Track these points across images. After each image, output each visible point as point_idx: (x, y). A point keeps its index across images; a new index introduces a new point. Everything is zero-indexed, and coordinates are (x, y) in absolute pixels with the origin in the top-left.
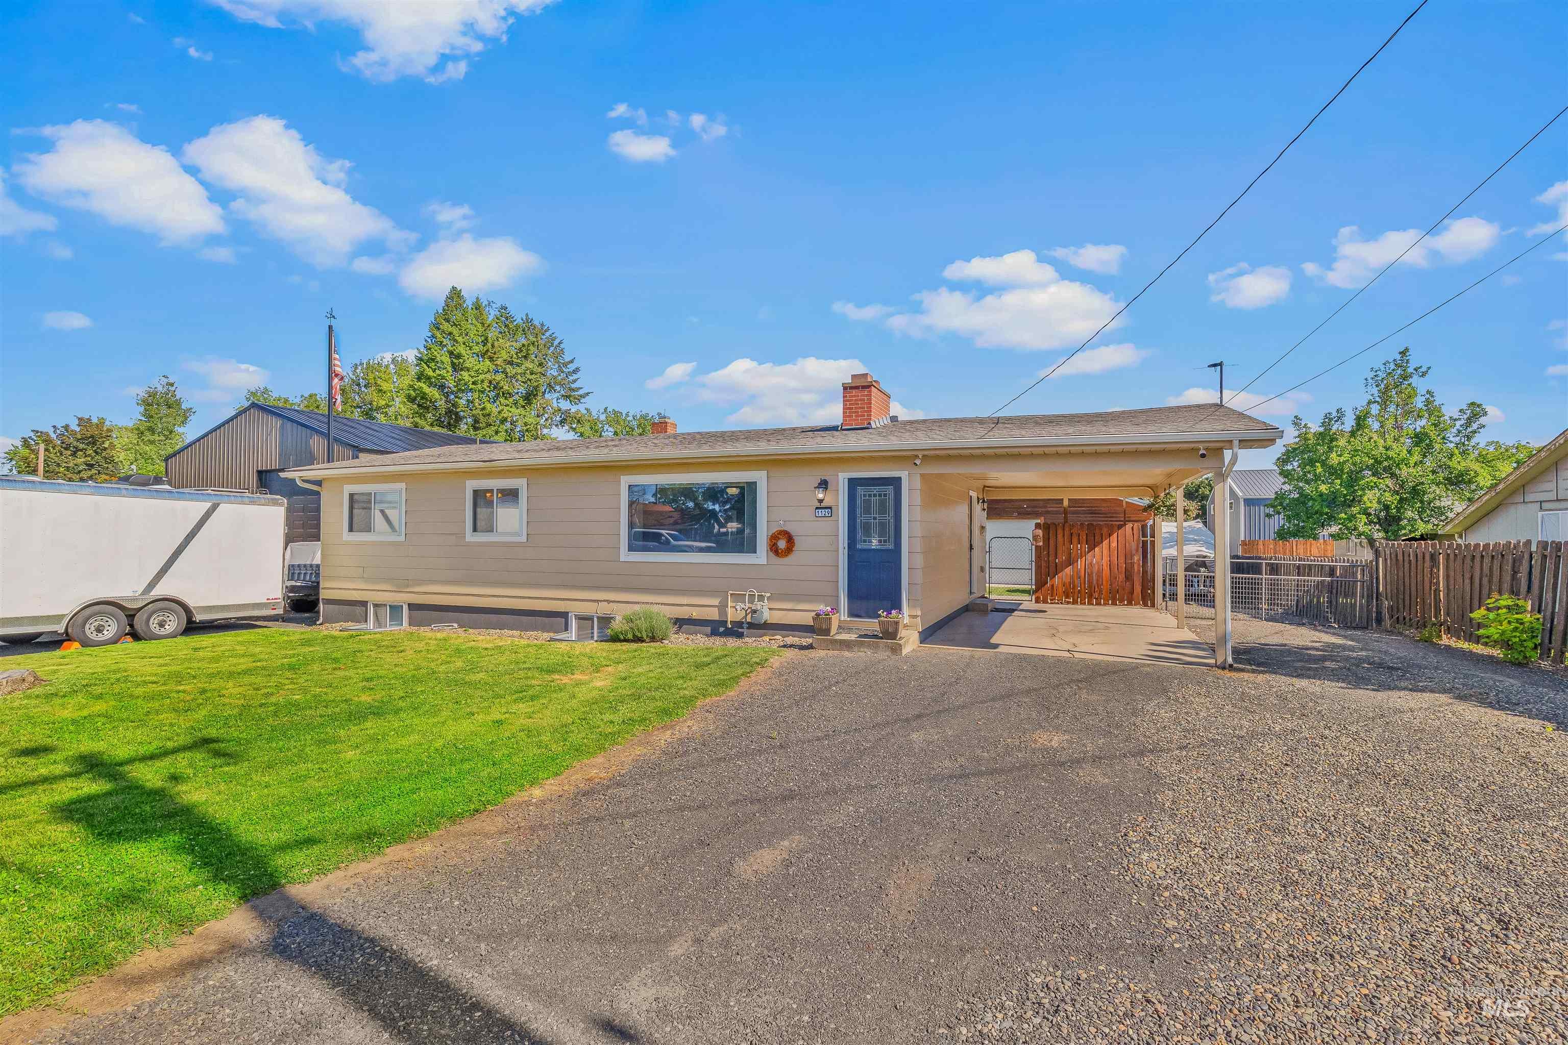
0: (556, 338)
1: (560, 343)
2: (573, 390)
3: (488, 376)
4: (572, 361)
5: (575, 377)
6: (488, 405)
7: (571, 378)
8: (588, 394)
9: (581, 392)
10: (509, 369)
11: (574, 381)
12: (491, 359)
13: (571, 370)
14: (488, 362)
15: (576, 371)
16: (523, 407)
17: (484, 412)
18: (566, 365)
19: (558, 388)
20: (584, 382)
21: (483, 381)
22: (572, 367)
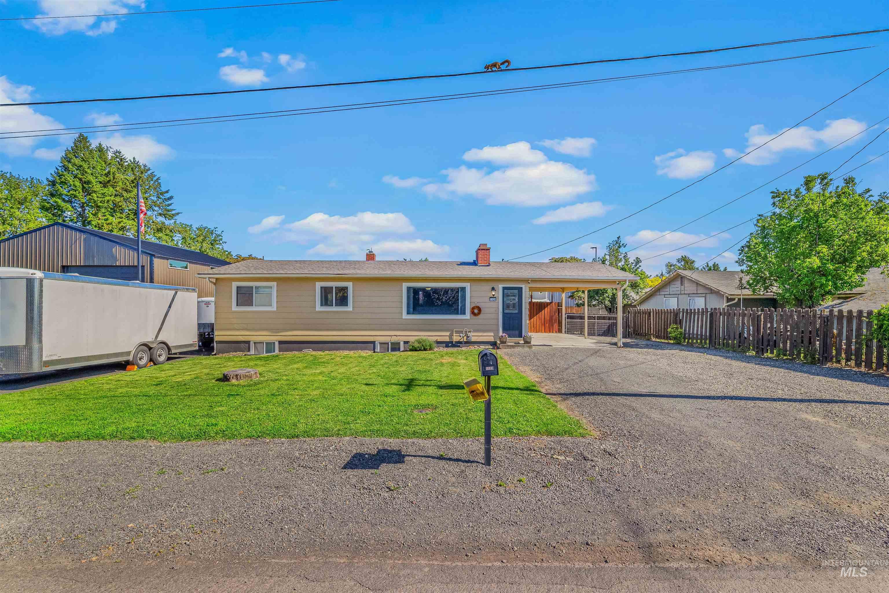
0: (155, 176)
1: (158, 179)
2: (168, 211)
3: (112, 198)
4: (167, 192)
5: (170, 202)
6: (111, 218)
7: (167, 203)
8: (178, 214)
9: (173, 212)
10: (125, 194)
11: (169, 205)
12: (113, 187)
13: (166, 197)
14: (111, 189)
15: (171, 198)
16: (133, 219)
17: (108, 222)
18: (162, 194)
19: (156, 208)
20: (176, 206)
21: (108, 201)
22: (167, 195)
